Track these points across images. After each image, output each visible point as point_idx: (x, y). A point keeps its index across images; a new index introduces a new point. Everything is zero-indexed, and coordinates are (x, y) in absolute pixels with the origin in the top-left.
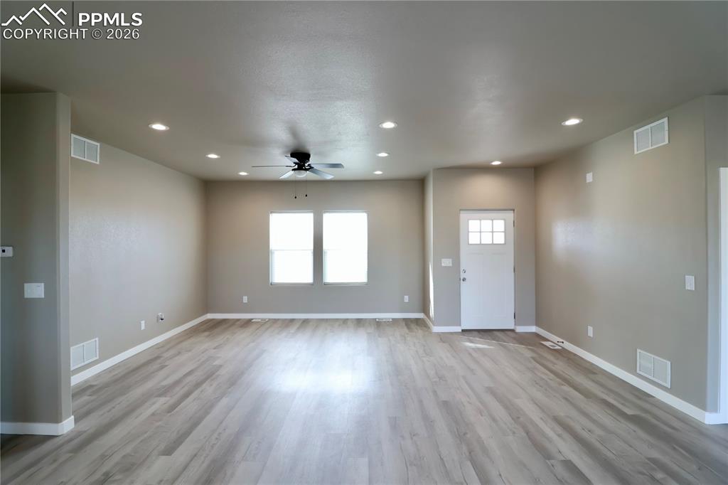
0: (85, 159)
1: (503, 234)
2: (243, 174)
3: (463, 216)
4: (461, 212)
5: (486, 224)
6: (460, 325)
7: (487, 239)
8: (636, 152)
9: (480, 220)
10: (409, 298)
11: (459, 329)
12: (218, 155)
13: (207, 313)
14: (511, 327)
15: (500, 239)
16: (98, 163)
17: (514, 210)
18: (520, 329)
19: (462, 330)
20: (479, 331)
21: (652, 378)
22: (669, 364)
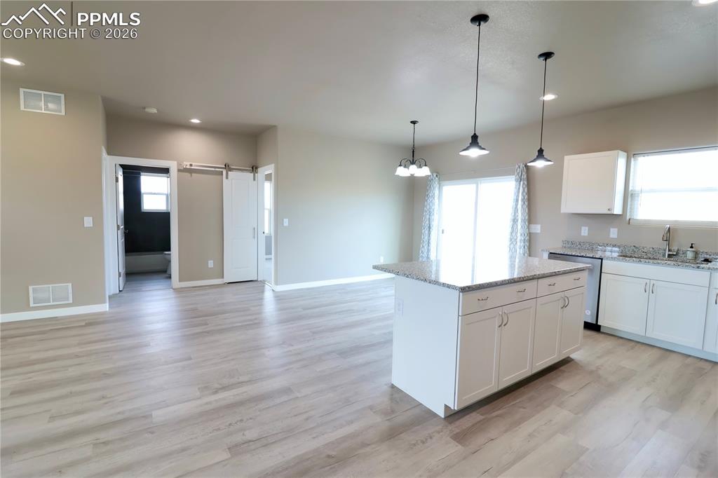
8: (22, 110)
21: (52, 303)
22: (70, 285)
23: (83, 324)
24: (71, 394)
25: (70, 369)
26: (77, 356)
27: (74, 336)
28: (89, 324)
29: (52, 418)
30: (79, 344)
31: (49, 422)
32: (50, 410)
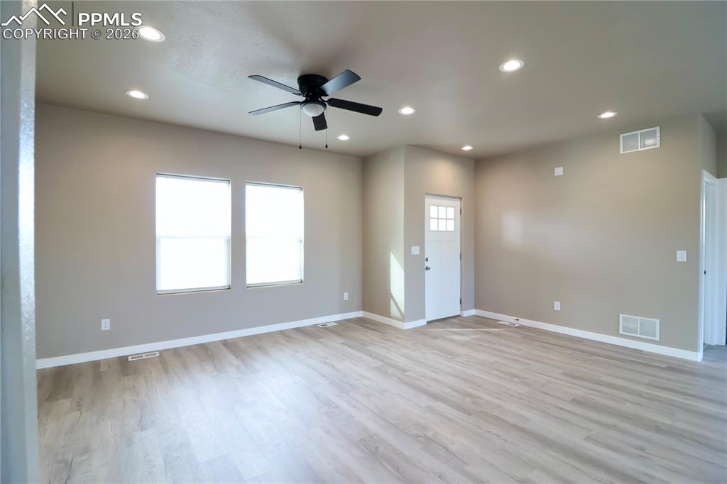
1: (453, 221)
2: (137, 94)
3: (428, 200)
4: (426, 196)
5: (442, 211)
6: (424, 318)
8: (621, 152)
9: (438, 206)
10: (349, 295)
11: (423, 322)
15: (451, 226)
17: (461, 199)
18: (466, 314)
19: (428, 322)
20: (438, 321)
21: (638, 336)
22: (658, 321)
23: (664, 366)
24: (614, 428)
25: (628, 405)
26: (640, 395)
27: (648, 375)
28: (671, 369)
29: (588, 439)
30: (649, 385)
31: (584, 439)
32: (591, 431)
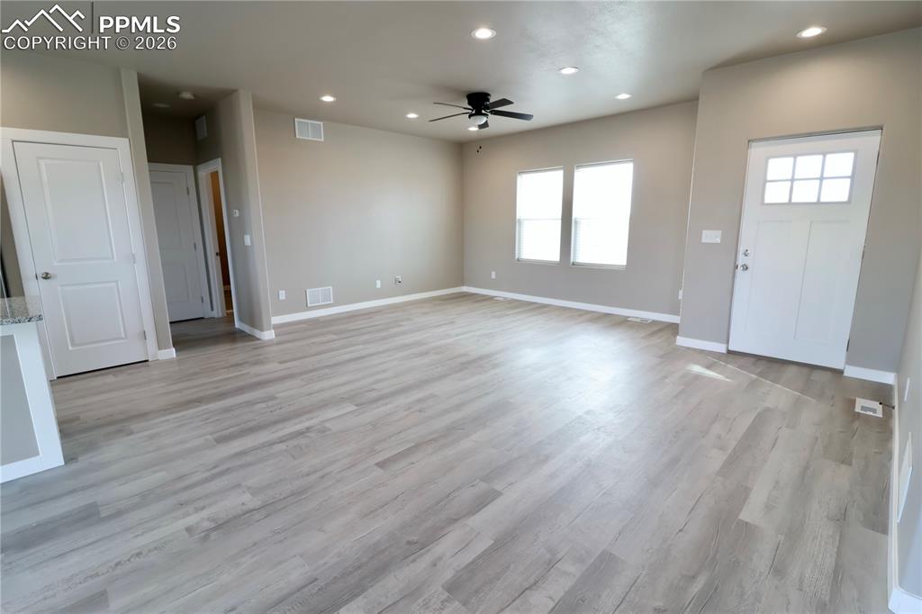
0: (310, 138)
1: (849, 180)
3: (756, 151)
5: (809, 164)
6: (726, 342)
7: (805, 194)
9: (796, 156)
11: (721, 348)
12: (417, 114)
13: (463, 285)
14: (838, 363)
15: (838, 191)
16: (322, 140)
17: (882, 129)
18: (852, 372)
19: (729, 352)
20: (759, 358)
